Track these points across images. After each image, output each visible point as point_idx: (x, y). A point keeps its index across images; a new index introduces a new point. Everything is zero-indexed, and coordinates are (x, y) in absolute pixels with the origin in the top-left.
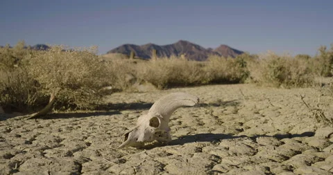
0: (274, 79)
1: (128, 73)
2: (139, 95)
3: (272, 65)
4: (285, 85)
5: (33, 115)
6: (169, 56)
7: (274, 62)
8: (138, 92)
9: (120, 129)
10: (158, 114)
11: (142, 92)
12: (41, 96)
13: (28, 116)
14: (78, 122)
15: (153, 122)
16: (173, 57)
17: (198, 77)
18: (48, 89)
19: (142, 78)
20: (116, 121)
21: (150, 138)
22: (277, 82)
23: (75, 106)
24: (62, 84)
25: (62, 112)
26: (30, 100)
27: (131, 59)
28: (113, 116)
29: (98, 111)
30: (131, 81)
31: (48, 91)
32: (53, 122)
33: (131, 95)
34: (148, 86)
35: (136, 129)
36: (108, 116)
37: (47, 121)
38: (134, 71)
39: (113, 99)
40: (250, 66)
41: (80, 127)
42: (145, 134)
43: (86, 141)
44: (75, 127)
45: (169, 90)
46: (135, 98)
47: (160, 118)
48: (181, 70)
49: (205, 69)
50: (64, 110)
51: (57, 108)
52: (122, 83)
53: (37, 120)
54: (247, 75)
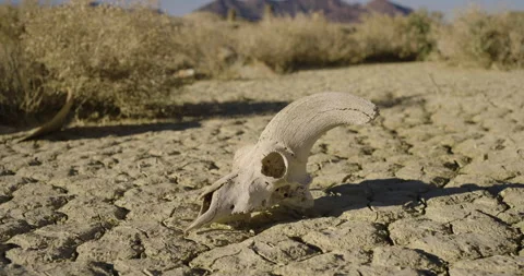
0: (481, 55)
1: (225, 46)
2: (243, 84)
3: (478, 29)
4: (501, 64)
5: (32, 132)
6: (293, 16)
7: (481, 24)
8: (240, 79)
9: (200, 166)
10: (281, 145)
11: (247, 79)
12: (50, 94)
13: (21, 133)
14: (117, 148)
15: (271, 165)
16: (300, 16)
17: (345, 52)
18: (63, 80)
19: (247, 53)
20: (194, 144)
21: (264, 202)
22: (486, 59)
23: (117, 111)
24: (91, 69)
25: (92, 124)
26: (30, 102)
27: (230, 22)
28: (189, 132)
29: (162, 121)
30: (228, 60)
31: (64, 84)
32: (69, 148)
33: (228, 84)
34: (258, 69)
35: (231, 182)
36: (178, 133)
37: (58, 146)
38: (232, 41)
39: (195, 93)
40: (436, 32)
41: (117, 161)
42: (251, 194)
43: (119, 203)
44: (106, 161)
45: (294, 75)
46: (235, 91)
47: (287, 155)
48: (316, 39)
49: (357, 36)
50: (96, 120)
51: (83, 116)
52: (211, 64)
53: (39, 142)
54: (430, 46)
